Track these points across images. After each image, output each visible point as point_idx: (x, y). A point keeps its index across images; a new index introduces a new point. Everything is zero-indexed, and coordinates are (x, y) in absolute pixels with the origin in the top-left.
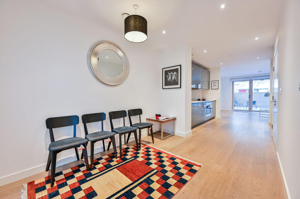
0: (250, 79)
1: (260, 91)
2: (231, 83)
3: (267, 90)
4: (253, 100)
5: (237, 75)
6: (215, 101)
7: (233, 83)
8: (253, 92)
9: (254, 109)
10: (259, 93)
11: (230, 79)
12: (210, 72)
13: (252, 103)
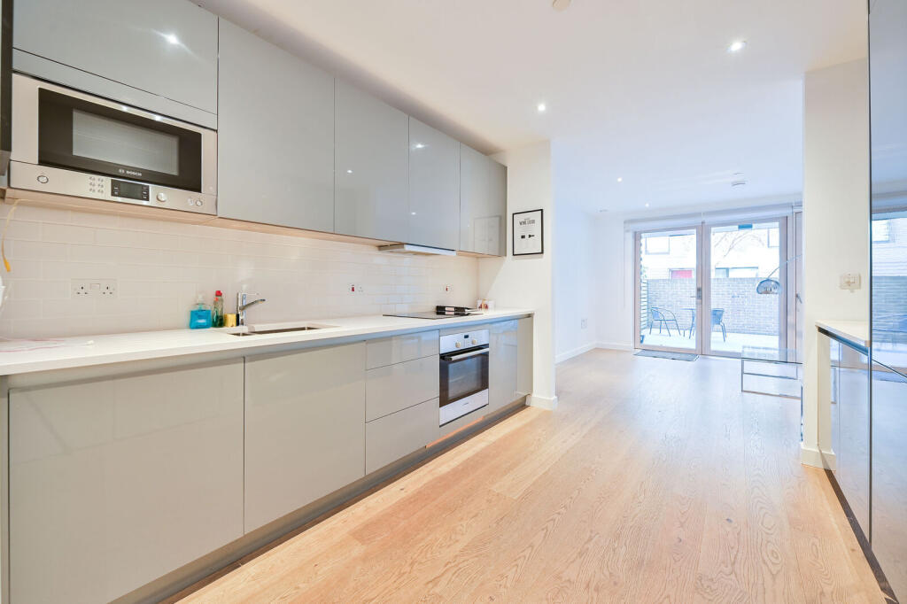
0: (698, 221)
1: (732, 274)
2: (630, 236)
3: (755, 271)
4: (713, 306)
5: (647, 205)
6: (530, 316)
7: (637, 237)
8: (713, 275)
9: (717, 341)
10: (734, 279)
11: (625, 222)
12: (506, 168)
13: (708, 318)
